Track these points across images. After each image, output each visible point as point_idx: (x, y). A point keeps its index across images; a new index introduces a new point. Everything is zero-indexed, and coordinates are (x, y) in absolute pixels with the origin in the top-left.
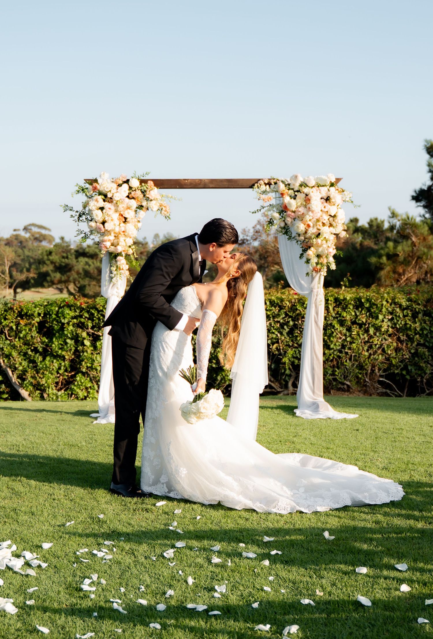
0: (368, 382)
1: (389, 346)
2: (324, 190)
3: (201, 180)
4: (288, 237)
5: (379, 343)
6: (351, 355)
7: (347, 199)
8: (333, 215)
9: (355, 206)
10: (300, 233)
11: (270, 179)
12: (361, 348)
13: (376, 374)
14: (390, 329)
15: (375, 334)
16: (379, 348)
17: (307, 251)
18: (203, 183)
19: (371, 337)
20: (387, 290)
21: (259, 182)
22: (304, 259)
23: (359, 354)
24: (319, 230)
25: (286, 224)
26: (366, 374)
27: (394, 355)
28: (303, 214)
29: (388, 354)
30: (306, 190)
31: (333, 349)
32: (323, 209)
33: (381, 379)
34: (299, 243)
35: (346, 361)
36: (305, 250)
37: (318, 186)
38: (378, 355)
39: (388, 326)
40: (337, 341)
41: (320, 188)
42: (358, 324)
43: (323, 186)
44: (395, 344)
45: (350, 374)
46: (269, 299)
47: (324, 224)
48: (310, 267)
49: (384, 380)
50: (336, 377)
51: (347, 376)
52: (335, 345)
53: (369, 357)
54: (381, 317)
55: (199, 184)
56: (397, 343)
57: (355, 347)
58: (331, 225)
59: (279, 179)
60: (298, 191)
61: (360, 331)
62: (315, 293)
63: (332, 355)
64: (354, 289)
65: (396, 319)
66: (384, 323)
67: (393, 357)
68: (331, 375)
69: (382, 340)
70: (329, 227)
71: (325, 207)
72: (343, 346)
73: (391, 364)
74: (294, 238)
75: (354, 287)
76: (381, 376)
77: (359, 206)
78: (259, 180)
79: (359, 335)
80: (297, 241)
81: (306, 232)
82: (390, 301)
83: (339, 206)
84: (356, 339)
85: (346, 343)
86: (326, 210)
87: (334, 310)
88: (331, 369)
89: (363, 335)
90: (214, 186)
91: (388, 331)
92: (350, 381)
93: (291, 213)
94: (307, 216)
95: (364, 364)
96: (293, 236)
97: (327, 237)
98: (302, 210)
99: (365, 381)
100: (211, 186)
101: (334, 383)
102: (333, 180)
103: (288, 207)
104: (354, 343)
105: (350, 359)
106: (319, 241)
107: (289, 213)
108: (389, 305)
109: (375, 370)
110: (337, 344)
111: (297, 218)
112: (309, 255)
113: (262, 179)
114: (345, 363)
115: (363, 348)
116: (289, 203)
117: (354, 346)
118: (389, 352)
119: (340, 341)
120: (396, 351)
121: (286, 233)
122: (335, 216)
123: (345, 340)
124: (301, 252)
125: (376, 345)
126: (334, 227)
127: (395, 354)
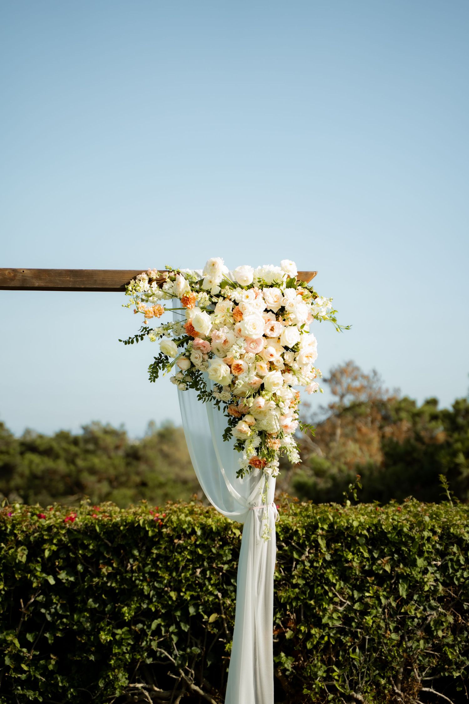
0: (399, 695)
1: (439, 623)
2: (272, 294)
3: (14, 271)
4: (198, 392)
5: (419, 615)
6: (364, 639)
7: (323, 314)
8: (291, 347)
9: (338, 328)
10: (223, 384)
11: (161, 272)
12: (382, 624)
13: (414, 679)
14: (441, 588)
15: (410, 597)
16: (419, 626)
17: (237, 422)
18: (19, 277)
19: (403, 602)
20: (434, 509)
21: (139, 277)
22: (233, 441)
23: (379, 638)
24: (262, 377)
25: (192, 365)
26: (395, 677)
27: (450, 640)
28: (225, 342)
29: (437, 637)
30: (236, 294)
31: (327, 625)
32: (268, 333)
33: (426, 689)
34: (222, 405)
35: (354, 651)
36: (233, 422)
37: (261, 287)
38: (418, 641)
39: (436, 580)
40: (336, 610)
41: (265, 289)
42: (377, 576)
43: (272, 286)
44: (451, 619)
45: (362, 678)
46: (201, 524)
47: (272, 366)
48: (245, 457)
49: (432, 690)
50: (335, 683)
51: (357, 683)
52: (331, 618)
53: (399, 644)
54: (420, 562)
55: (12, 279)
56: (455, 615)
57: (371, 623)
58: (287, 369)
59: (182, 270)
60: (218, 296)
61: (381, 589)
62: (257, 514)
63: (326, 638)
64: (371, 507)
65: (452, 567)
66: (429, 575)
67: (448, 645)
68: (324, 679)
69: (425, 610)
70: (283, 372)
71: (272, 329)
72: (347, 620)
73: (444, 659)
74: (210, 394)
75: (372, 502)
76: (425, 683)
77: (348, 328)
78: (140, 273)
79: (378, 598)
80: (218, 402)
81: (233, 383)
82: (439, 531)
83: (306, 328)
84: (373, 607)
85: (353, 615)
86: (275, 334)
87: (328, 546)
88: (324, 668)
89: (387, 598)
90: (42, 284)
91: (436, 591)
92: (364, 692)
93: (201, 341)
94: (235, 347)
95: (390, 658)
96: (208, 390)
97: (278, 394)
98: (224, 333)
99: (393, 693)
100: (37, 285)
101: (331, 696)
102: (294, 274)
103: (196, 329)
104: (369, 614)
105: (362, 648)
106: (261, 401)
107: (199, 341)
108: (437, 538)
109: (413, 670)
110: (335, 616)
111: (215, 351)
112: (241, 431)
113: (146, 272)
114: (352, 656)
115: (387, 625)
116: (198, 321)
117: (369, 620)
118: (440, 634)
119: (341, 609)
120: (454, 633)
121: (195, 385)
122: (294, 350)
123: (350, 609)
124: (227, 426)
125: (413, 618)
126: (294, 374)
127: (452, 638)
